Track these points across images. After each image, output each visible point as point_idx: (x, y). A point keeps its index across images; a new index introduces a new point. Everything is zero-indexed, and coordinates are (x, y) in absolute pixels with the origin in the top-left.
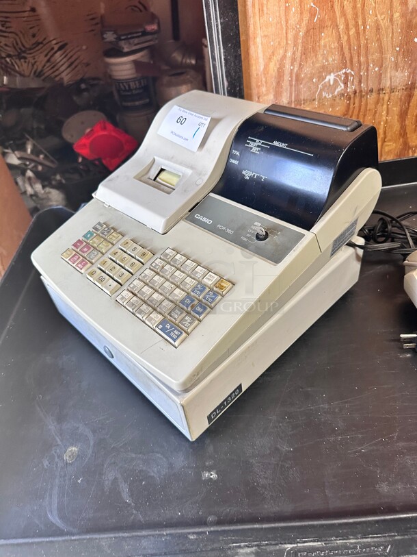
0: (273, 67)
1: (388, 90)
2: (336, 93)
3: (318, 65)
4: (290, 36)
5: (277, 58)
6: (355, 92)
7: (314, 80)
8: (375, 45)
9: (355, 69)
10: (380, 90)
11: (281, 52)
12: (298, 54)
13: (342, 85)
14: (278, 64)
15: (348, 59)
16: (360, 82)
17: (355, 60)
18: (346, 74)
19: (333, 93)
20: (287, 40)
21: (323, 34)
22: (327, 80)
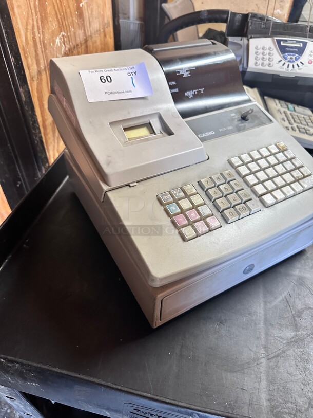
0: (30, 37)
1: (79, 44)
2: (62, 53)
3: (50, 31)
4: (32, 6)
5: (30, 27)
6: (69, 50)
7: (52, 45)
8: (68, 10)
9: (66, 31)
10: (77, 45)
11: (31, 21)
12: (40, 23)
13: (63, 46)
14: (32, 34)
15: (61, 23)
16: (69, 41)
17: (64, 24)
18: (63, 36)
19: (61, 53)
20: (31, 9)
21: (47, 3)
22: (56, 43)
